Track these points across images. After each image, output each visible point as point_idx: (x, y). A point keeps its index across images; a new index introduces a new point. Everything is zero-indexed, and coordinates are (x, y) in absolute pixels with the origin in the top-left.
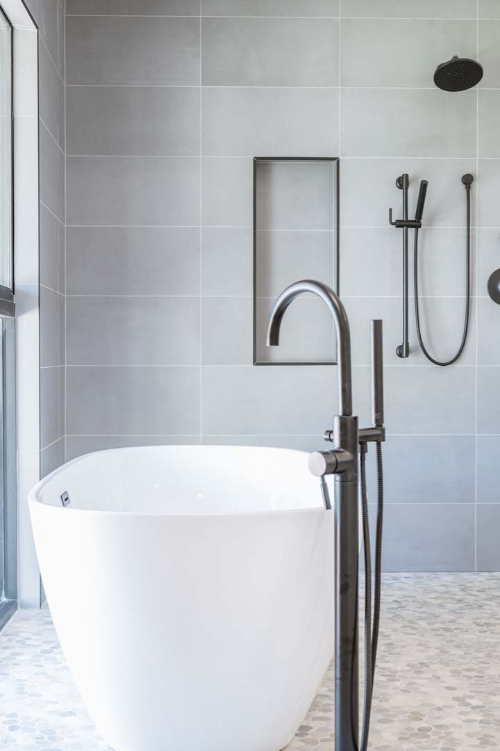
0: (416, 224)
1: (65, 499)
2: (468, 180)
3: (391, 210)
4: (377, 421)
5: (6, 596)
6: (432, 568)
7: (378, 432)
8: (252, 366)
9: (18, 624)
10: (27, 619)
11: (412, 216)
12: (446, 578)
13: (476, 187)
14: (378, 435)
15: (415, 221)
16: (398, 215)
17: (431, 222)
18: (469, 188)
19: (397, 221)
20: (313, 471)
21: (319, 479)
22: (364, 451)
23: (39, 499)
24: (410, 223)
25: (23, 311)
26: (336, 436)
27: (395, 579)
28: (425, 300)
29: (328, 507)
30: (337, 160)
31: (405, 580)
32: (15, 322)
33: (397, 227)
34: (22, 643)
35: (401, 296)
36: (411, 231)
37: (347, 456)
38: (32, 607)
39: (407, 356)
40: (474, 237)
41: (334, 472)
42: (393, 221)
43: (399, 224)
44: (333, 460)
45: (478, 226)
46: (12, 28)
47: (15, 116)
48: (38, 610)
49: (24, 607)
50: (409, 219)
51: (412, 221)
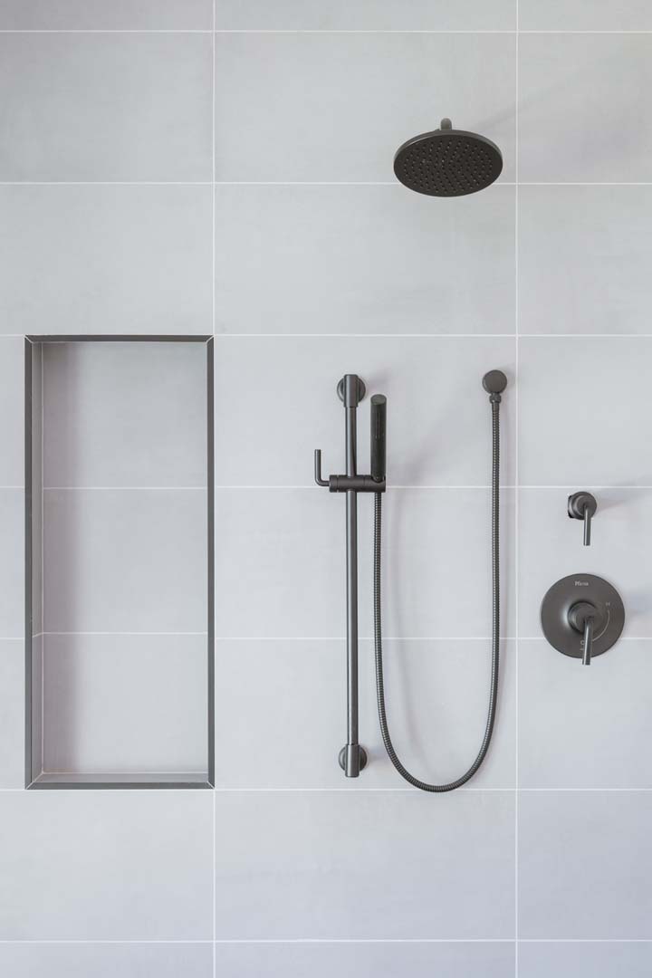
0: (376, 482)
2: (496, 384)
3: (318, 454)
8: (24, 790)
11: (364, 467)
13: (515, 397)
15: (371, 478)
16: (335, 464)
17: (415, 473)
18: (498, 402)
19: (332, 477)
24: (362, 481)
28: (402, 647)
30: (208, 341)
33: (333, 490)
35: (342, 638)
36: (366, 500)
39: (356, 772)
40: (509, 507)
42: (325, 477)
43: (337, 484)
45: (519, 484)
50: (359, 472)
51: (364, 477)
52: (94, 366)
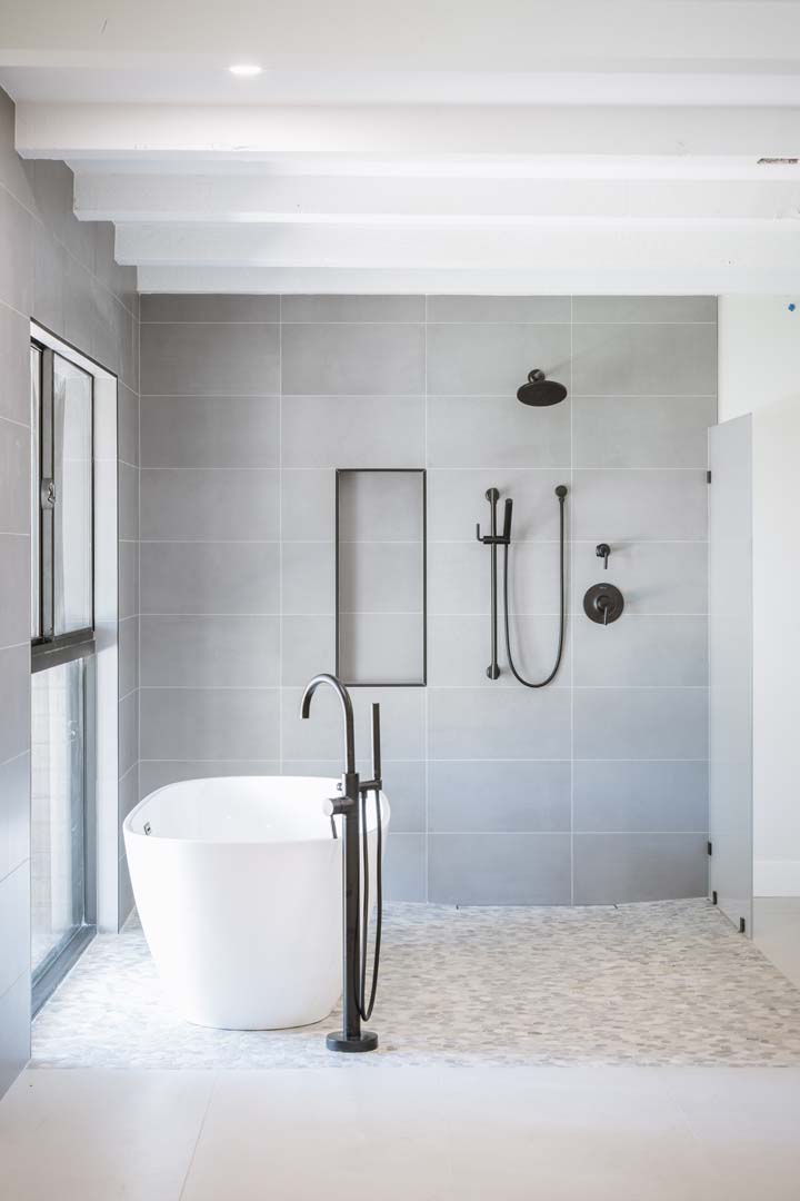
0: (506, 539)
1: (148, 830)
2: (562, 492)
3: (478, 526)
4: (375, 775)
5: (86, 921)
6: (525, 902)
7: (376, 783)
9: (100, 946)
10: (108, 942)
11: (500, 532)
12: (537, 911)
13: (571, 498)
14: (376, 785)
15: (503, 537)
16: (486, 531)
17: (523, 535)
18: (563, 501)
19: (485, 537)
20: (325, 812)
21: (329, 818)
22: (364, 797)
23: (132, 830)
24: (499, 539)
25: (103, 647)
26: (344, 787)
27: (482, 911)
28: (517, 617)
29: (335, 837)
30: (424, 471)
31: (492, 912)
32: (95, 659)
33: (485, 543)
34: (106, 959)
35: (489, 614)
36: (500, 548)
37: (350, 801)
38: (111, 932)
39: (496, 678)
40: (569, 551)
41: (340, 812)
42: (481, 537)
43: (487, 540)
44: (338, 804)
45: (573, 540)
46: (93, 377)
47: (96, 460)
48: (117, 935)
49: (103, 932)
50: (498, 534)
51: (500, 543)
52: (365, 487)
